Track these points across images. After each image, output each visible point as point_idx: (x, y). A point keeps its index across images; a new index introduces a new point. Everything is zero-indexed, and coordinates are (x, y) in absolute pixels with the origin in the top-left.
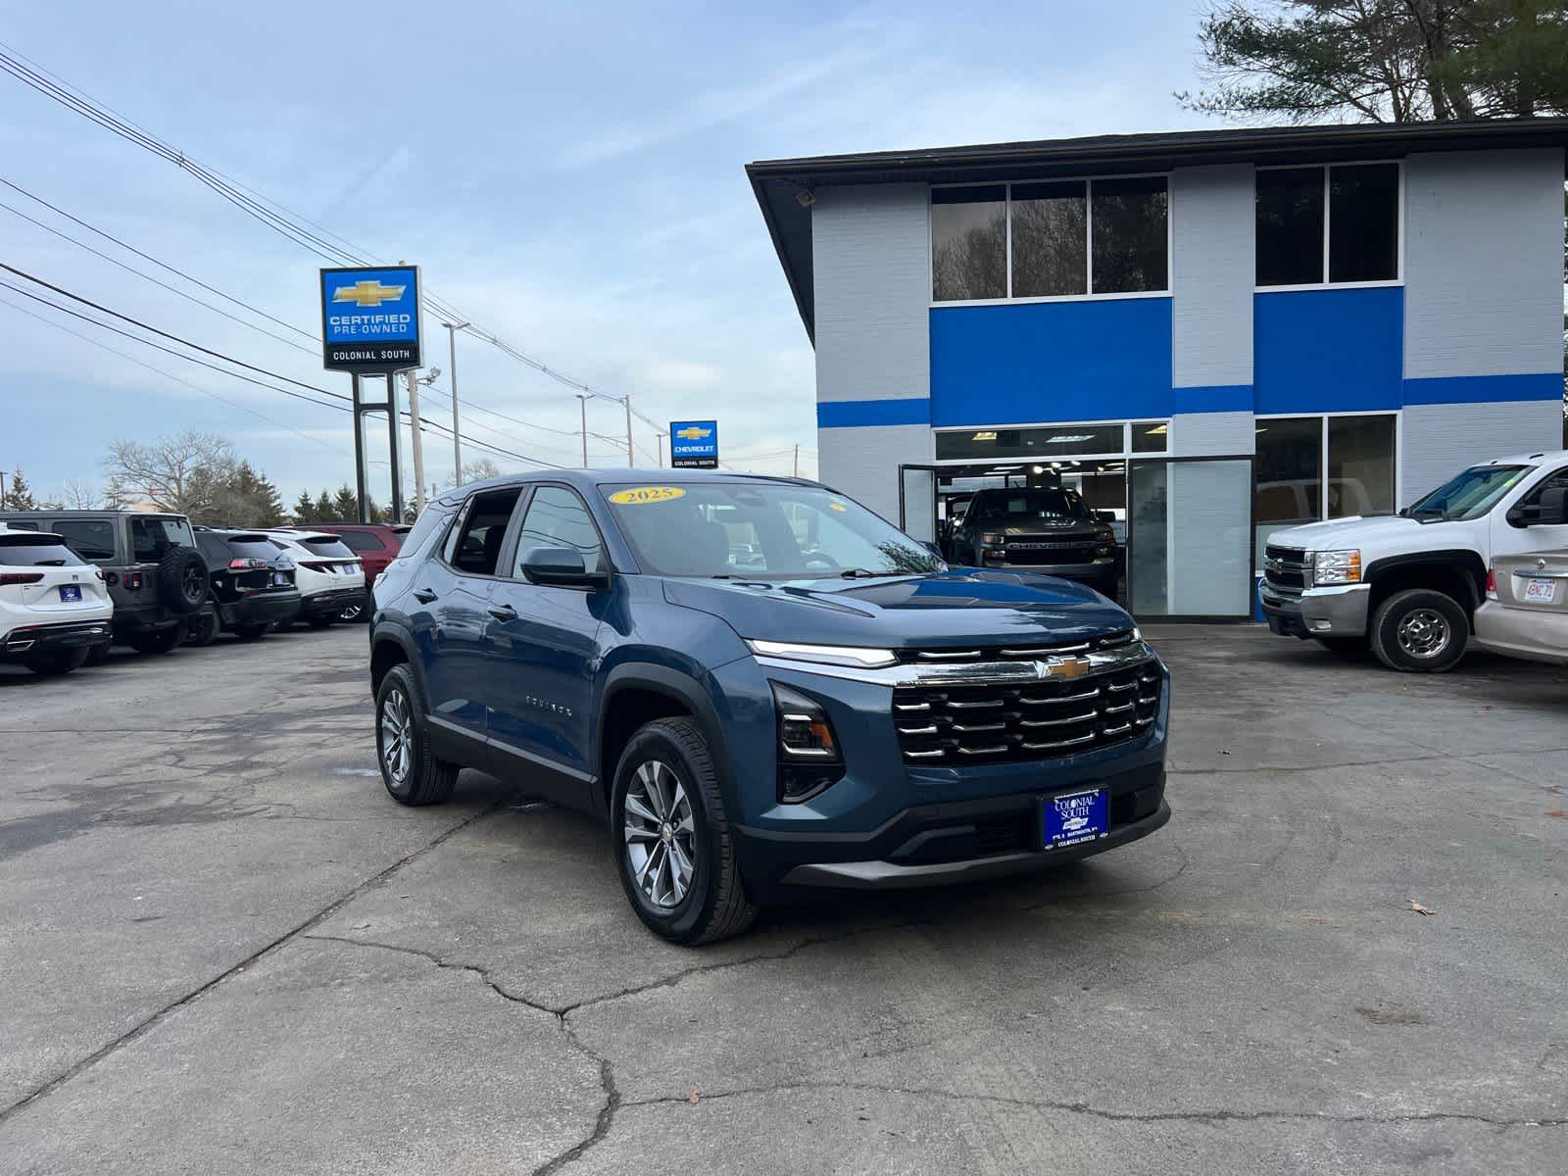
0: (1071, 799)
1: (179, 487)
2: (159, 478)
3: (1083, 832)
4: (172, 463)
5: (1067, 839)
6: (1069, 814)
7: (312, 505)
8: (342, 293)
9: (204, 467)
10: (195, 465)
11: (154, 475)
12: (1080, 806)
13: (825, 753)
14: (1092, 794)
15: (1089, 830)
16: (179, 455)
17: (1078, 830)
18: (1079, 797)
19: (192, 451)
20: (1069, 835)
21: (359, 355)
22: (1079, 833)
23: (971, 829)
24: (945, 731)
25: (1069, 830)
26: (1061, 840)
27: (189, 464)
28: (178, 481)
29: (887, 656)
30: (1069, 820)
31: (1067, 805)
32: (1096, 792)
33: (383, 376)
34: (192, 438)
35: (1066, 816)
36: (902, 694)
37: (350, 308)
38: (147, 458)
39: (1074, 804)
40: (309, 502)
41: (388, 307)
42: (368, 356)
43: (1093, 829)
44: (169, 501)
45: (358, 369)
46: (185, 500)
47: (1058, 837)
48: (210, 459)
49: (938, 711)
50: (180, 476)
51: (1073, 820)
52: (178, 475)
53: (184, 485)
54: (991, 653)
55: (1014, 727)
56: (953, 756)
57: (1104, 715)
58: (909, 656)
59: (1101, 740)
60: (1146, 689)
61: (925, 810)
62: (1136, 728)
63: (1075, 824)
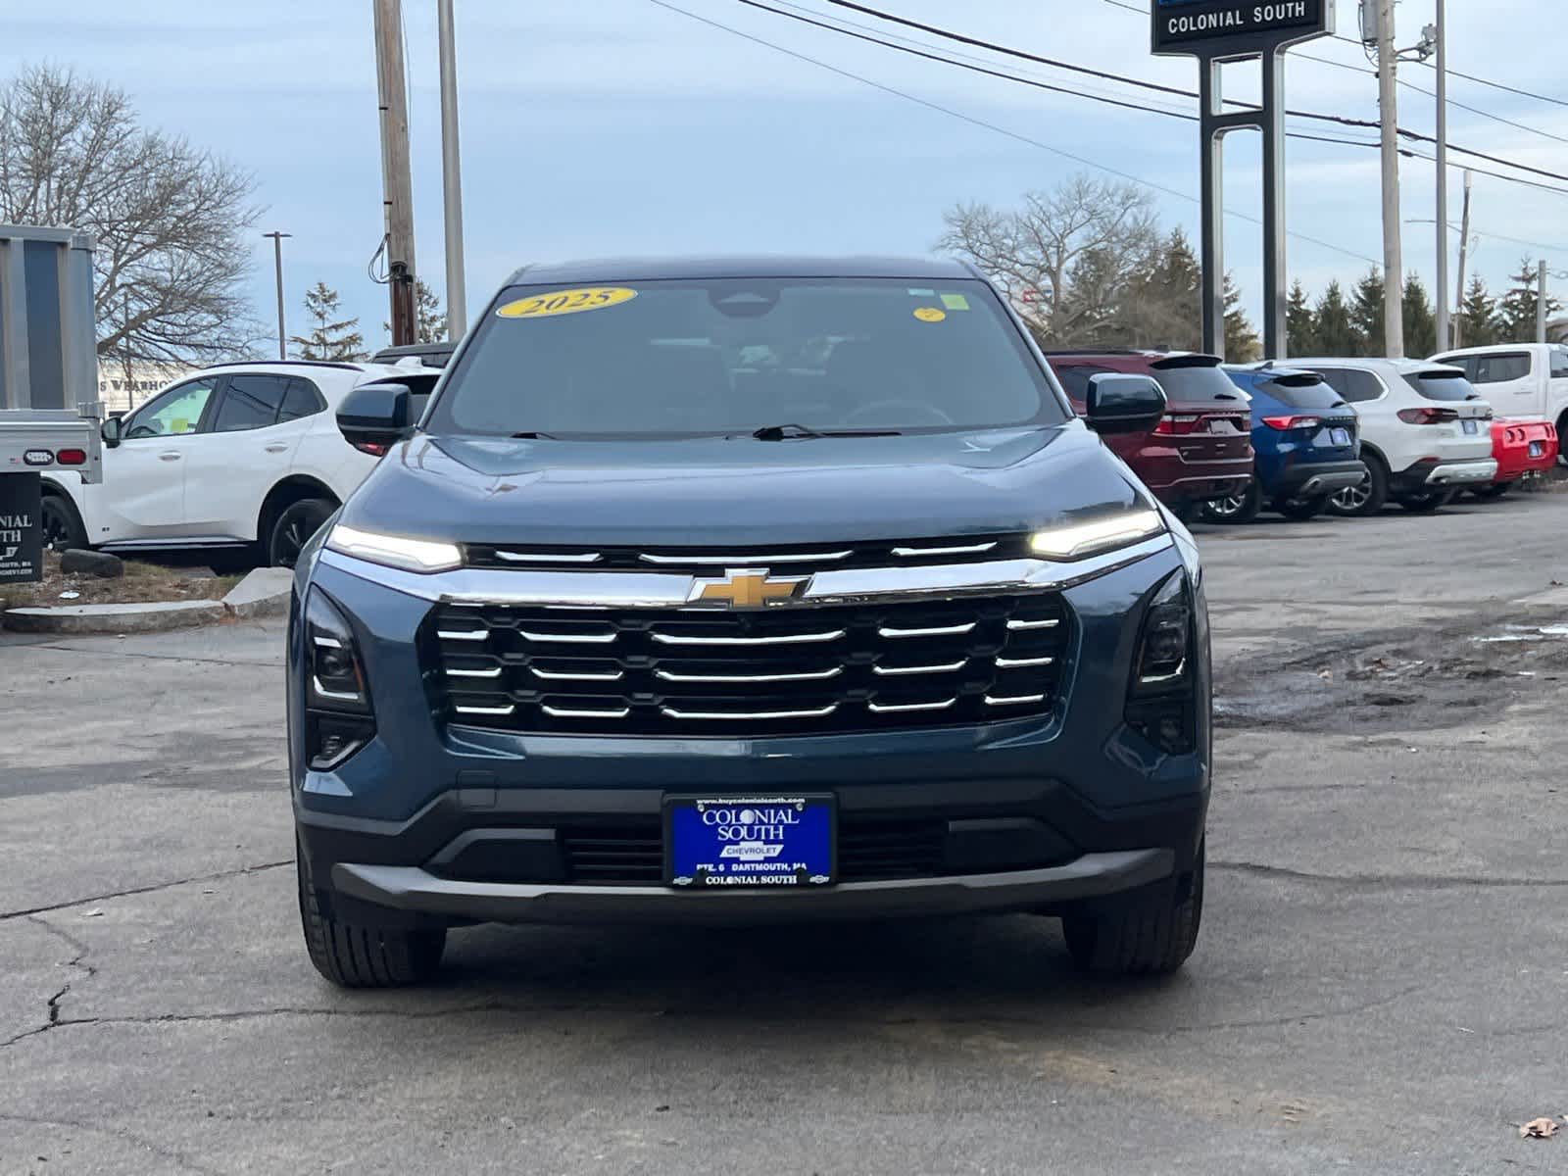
0: (740, 808)
1: (1056, 284)
2: (1024, 271)
3: (771, 867)
4: (1046, 241)
5: (728, 872)
6: (736, 833)
7: (1308, 313)
9: (1101, 245)
10: (1085, 244)
11: (1018, 266)
12: (761, 822)
13: (356, 697)
14: (792, 806)
15: (785, 866)
16: (1057, 225)
17: (759, 862)
18: (762, 807)
19: (1080, 216)
20: (735, 867)
21: (1213, 20)
22: (759, 867)
23: (548, 834)
24: (514, 678)
25: (737, 861)
26: (718, 874)
27: (1075, 242)
28: (1054, 275)
29: (450, 554)
30: (737, 843)
31: (731, 816)
32: (799, 802)
33: (1255, 57)
34: (1080, 194)
35: (729, 835)
36: (443, 612)
38: (1007, 236)
39: (746, 817)
40: (1303, 307)
42: (1229, 21)
43: (796, 866)
44: (1039, 312)
45: (1211, 47)
46: (1065, 310)
47: (711, 868)
48: (1111, 233)
49: (502, 642)
50: (1060, 264)
51: (743, 844)
52: (1054, 265)
53: (1066, 280)
54: (620, 558)
55: (640, 680)
56: (530, 720)
57: (858, 676)
58: (481, 555)
59: (853, 718)
60: (1023, 644)
61: (474, 799)
62: (970, 712)
63: (751, 851)
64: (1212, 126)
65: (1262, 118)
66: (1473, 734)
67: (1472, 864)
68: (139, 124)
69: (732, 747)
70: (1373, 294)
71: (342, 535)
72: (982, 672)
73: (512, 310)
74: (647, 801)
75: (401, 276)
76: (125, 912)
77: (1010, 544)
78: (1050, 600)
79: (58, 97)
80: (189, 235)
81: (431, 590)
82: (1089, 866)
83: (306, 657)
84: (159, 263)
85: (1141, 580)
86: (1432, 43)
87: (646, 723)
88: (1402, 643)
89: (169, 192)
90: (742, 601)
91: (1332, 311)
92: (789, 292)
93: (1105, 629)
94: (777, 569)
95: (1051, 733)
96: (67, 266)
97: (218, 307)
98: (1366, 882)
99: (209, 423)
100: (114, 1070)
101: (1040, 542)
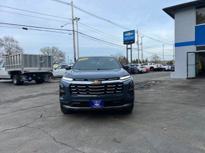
0: (96, 101)
3: (99, 106)
8: (126, 35)
9: (120, 57)
13: (64, 91)
18: (98, 101)
19: (119, 55)
20: (96, 106)
23: (80, 103)
24: (77, 90)
26: (94, 106)
27: (118, 57)
29: (72, 80)
32: (101, 100)
35: (95, 103)
36: (71, 85)
37: (127, 36)
41: (131, 36)
42: (129, 42)
43: (101, 106)
45: (127, 44)
49: (76, 87)
54: (86, 80)
55: (88, 90)
56: (78, 94)
57: (106, 90)
58: (74, 80)
59: (105, 93)
60: (119, 87)
61: (74, 100)
62: (115, 93)
63: (97, 105)
64: (127, 49)
65: (131, 48)
66: (148, 90)
67: (152, 101)
68: (59, 50)
69: (96, 96)
70: (137, 60)
71: (64, 78)
72: (116, 89)
73: (79, 60)
74: (88, 100)
75: (75, 59)
76: (49, 106)
77: (118, 79)
78: (122, 83)
79: (54, 48)
80: (62, 56)
81: (70, 83)
82: (125, 105)
83: (61, 88)
84: (60, 58)
85: (129, 81)
86: (141, 44)
87: (88, 94)
88: (142, 83)
89: (61, 54)
90: (96, 83)
91: (134, 61)
92: (100, 59)
93: (126, 85)
94: (99, 81)
95: (122, 94)
96: (51, 58)
97: (64, 61)
98: (144, 103)
99: (61, 68)
100: (44, 122)
101: (121, 78)
